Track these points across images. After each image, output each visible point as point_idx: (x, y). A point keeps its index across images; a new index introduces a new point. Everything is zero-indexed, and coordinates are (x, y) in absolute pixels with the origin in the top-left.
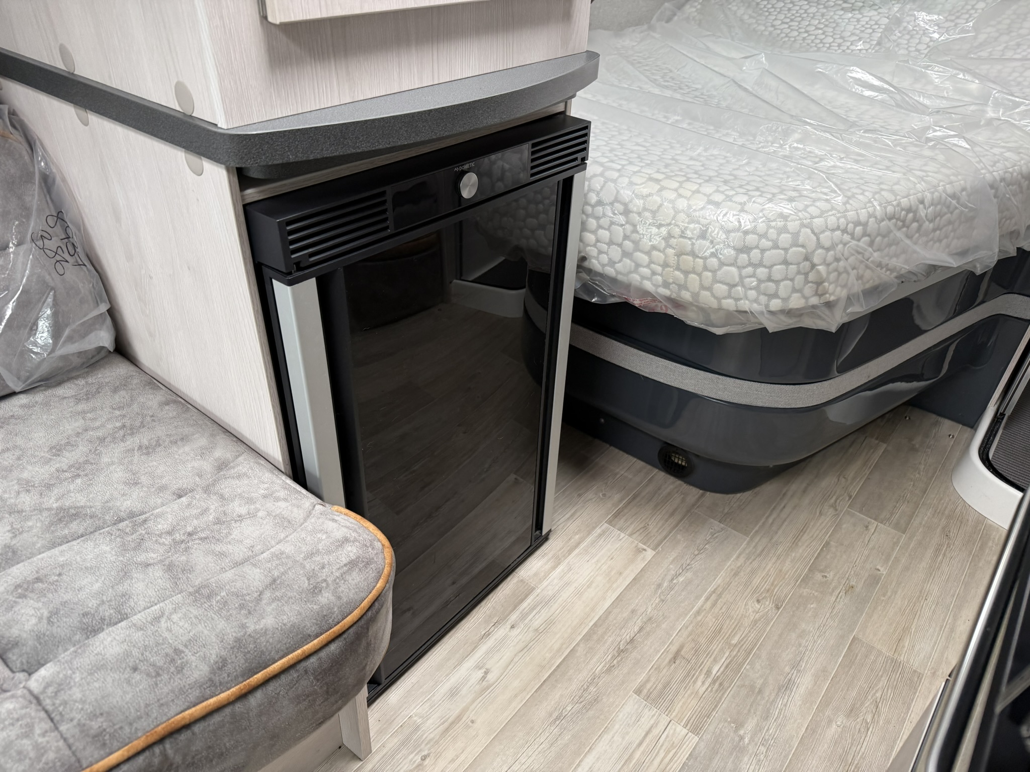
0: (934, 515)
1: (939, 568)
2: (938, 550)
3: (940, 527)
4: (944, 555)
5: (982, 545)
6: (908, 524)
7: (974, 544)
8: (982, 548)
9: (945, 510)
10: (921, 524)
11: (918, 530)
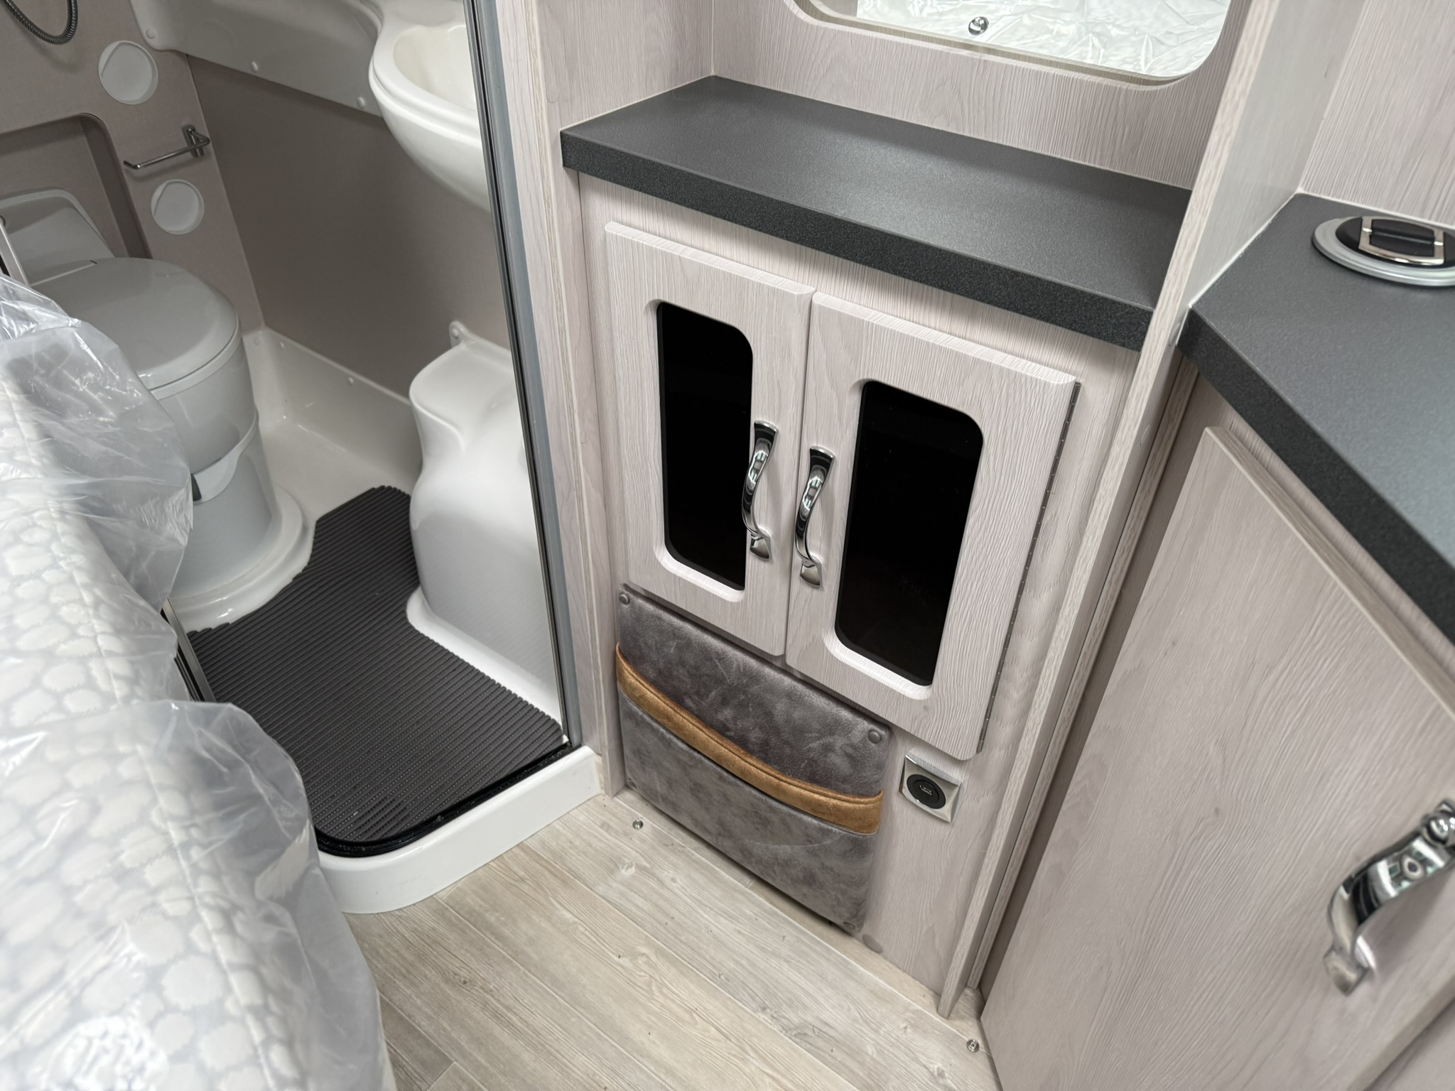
0: (412, 984)
1: (535, 1032)
2: (496, 1015)
3: (443, 985)
4: (507, 1008)
5: (493, 934)
6: (428, 1044)
7: (489, 946)
8: (500, 937)
9: (405, 959)
10: (430, 1018)
11: (444, 1029)
